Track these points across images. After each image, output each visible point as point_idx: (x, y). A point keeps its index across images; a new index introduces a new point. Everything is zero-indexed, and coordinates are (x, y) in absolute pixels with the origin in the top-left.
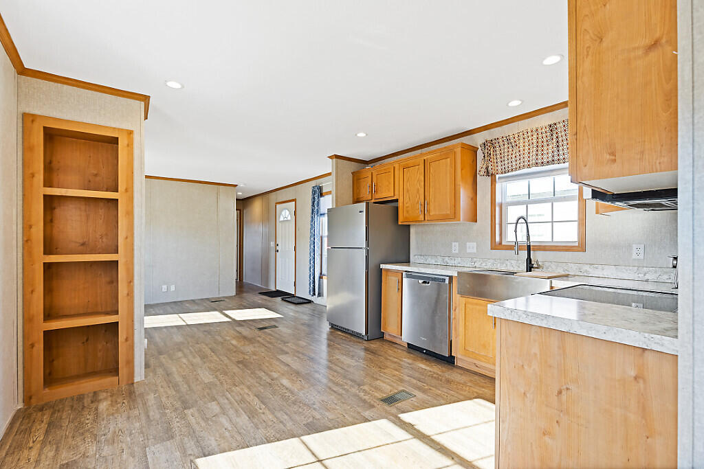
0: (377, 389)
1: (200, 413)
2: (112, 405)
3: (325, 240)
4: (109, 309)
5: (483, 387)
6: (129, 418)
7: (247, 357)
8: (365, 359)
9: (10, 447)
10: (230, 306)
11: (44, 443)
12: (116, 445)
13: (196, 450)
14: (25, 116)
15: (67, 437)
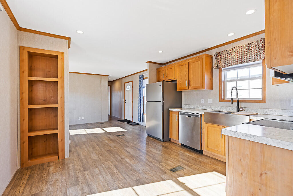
0: (168, 165)
1: (90, 173)
2: (55, 168)
3: (145, 98)
4: (55, 127)
5: (217, 165)
6: (61, 174)
7: (112, 148)
8: (162, 151)
9: (13, 185)
10: (106, 126)
11: (26, 184)
12: (55, 187)
13: (88, 191)
14: (20, 47)
15: (36, 182)
